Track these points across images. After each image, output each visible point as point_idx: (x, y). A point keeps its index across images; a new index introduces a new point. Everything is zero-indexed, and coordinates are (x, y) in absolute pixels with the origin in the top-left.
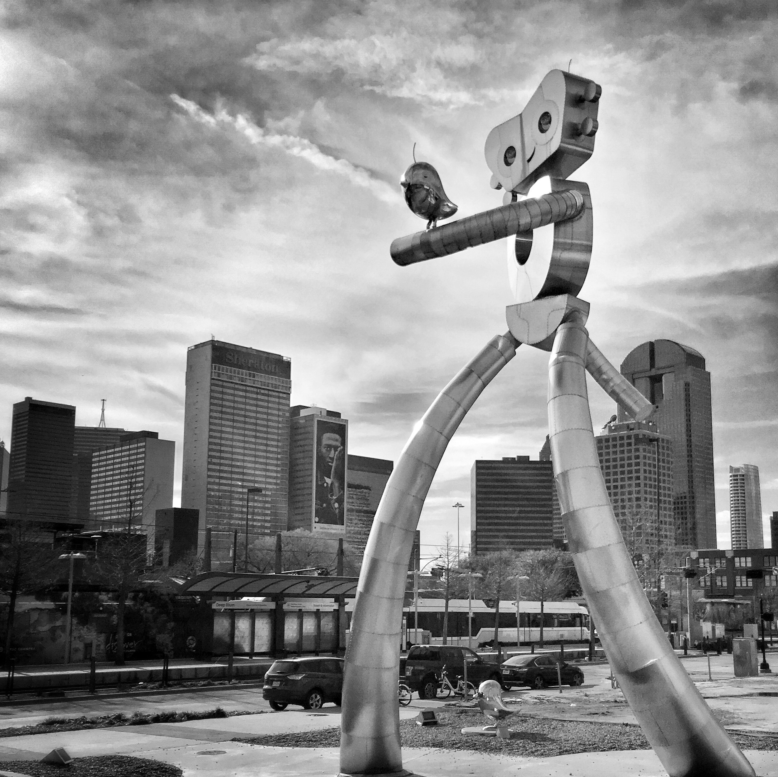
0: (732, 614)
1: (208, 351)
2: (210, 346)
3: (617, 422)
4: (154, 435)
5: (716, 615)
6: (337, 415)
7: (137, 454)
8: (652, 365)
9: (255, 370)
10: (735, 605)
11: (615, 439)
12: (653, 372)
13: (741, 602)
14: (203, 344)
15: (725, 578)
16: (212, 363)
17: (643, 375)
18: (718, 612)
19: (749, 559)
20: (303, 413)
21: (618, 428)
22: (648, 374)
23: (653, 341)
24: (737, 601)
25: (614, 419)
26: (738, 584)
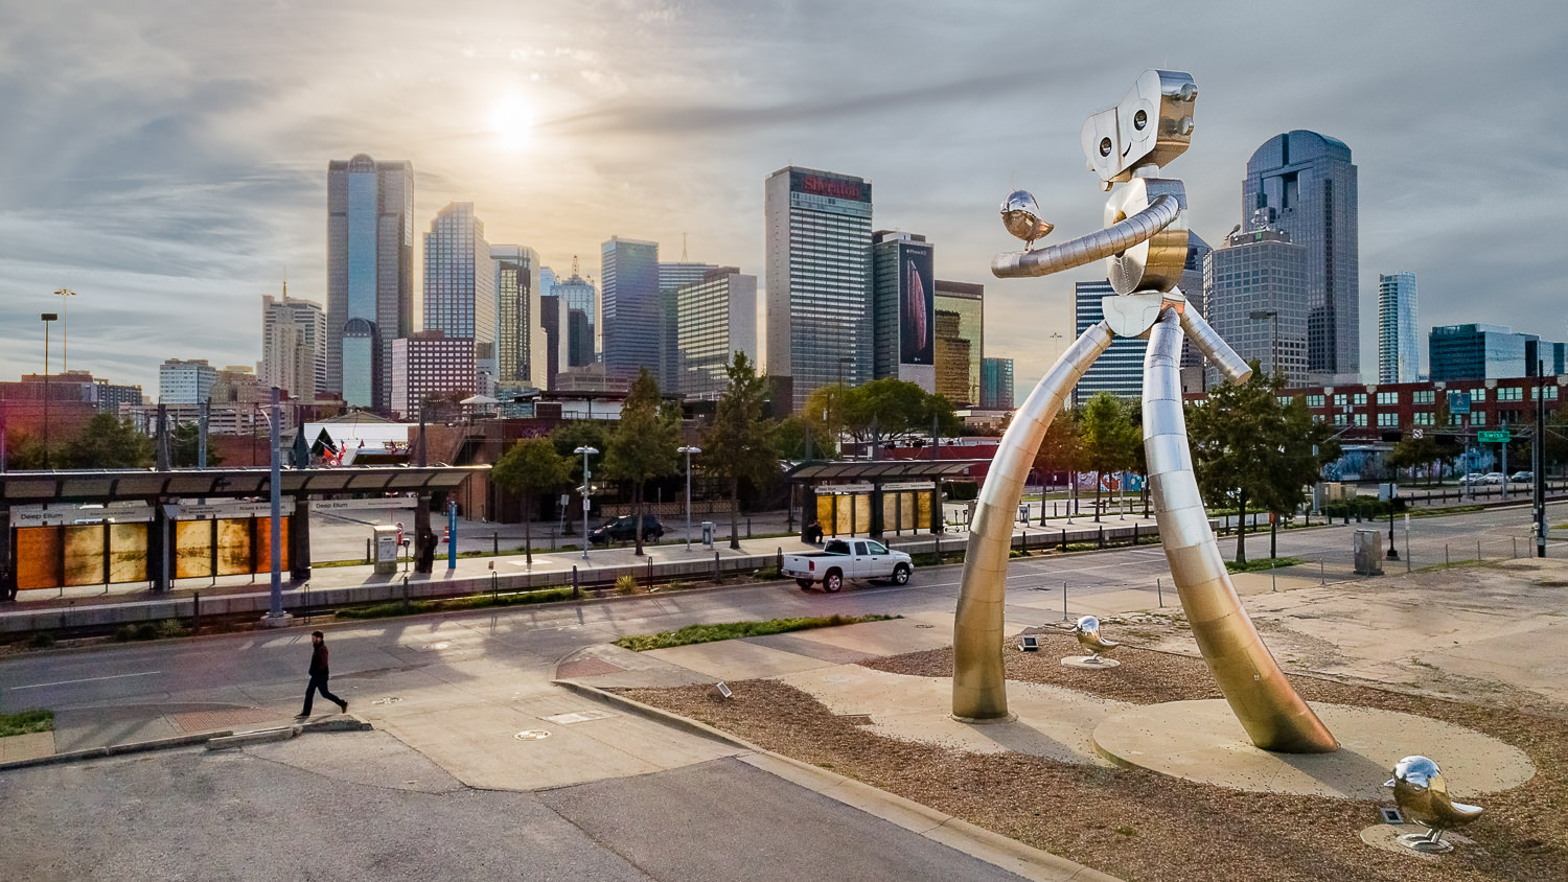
0: (1371, 462)
1: (786, 180)
2: (788, 173)
3: (1241, 232)
4: (736, 271)
5: (1350, 465)
6: (922, 238)
7: (721, 290)
8: (1286, 161)
9: (835, 195)
10: (1373, 452)
11: (1238, 252)
12: (1287, 169)
13: (1380, 448)
14: (782, 172)
15: (1365, 416)
16: (791, 190)
17: (1274, 173)
18: (1353, 462)
19: (1395, 395)
20: (886, 239)
21: (1241, 239)
22: (1283, 171)
23: (1287, 132)
24: (1376, 448)
25: (1237, 229)
26: (1381, 423)
